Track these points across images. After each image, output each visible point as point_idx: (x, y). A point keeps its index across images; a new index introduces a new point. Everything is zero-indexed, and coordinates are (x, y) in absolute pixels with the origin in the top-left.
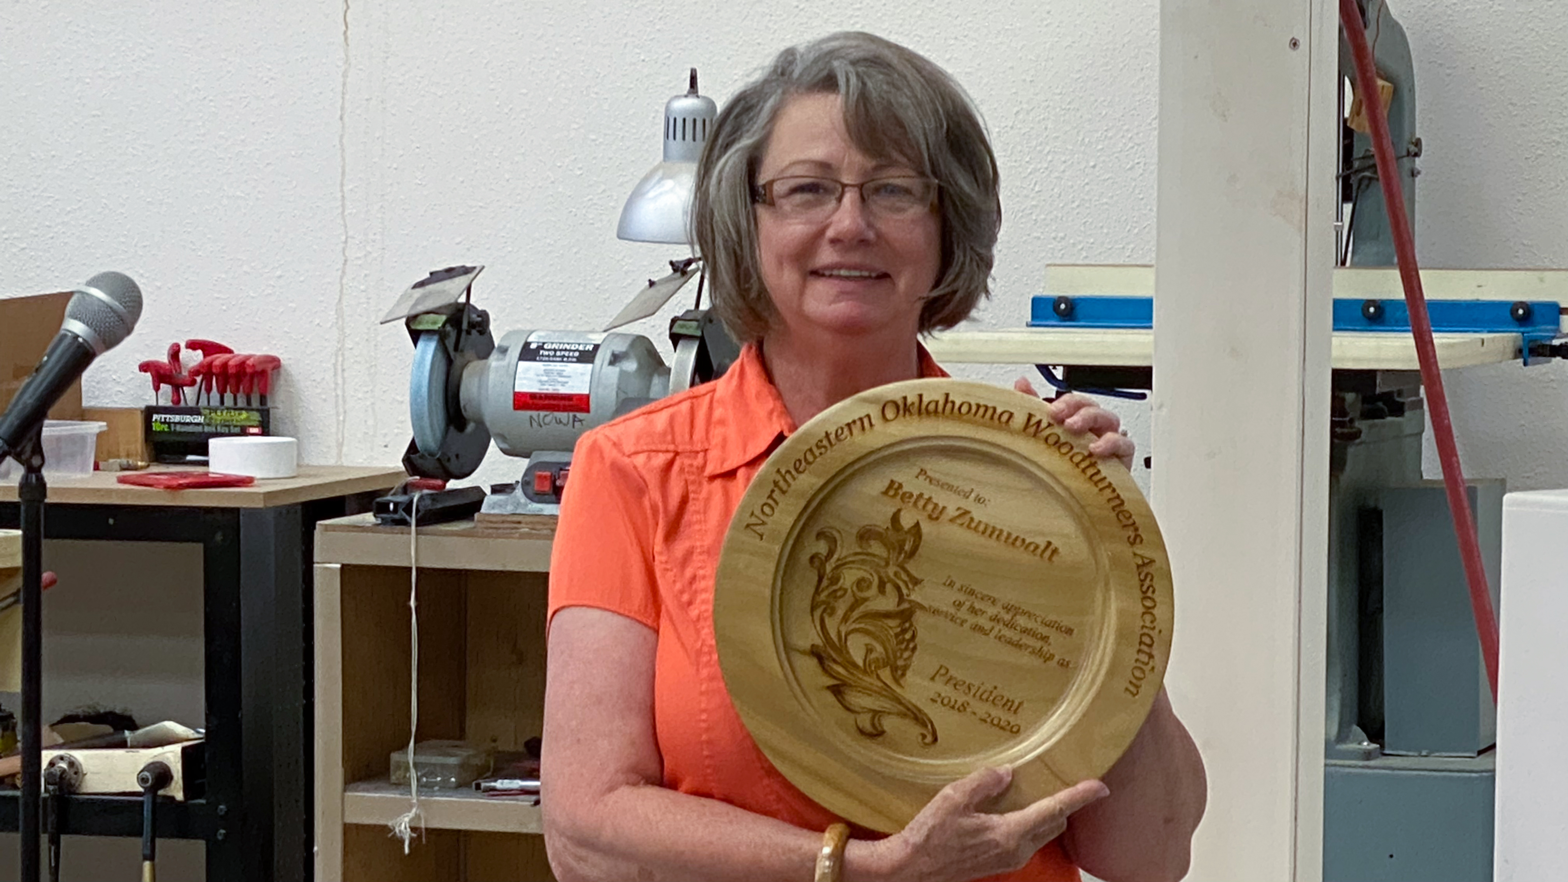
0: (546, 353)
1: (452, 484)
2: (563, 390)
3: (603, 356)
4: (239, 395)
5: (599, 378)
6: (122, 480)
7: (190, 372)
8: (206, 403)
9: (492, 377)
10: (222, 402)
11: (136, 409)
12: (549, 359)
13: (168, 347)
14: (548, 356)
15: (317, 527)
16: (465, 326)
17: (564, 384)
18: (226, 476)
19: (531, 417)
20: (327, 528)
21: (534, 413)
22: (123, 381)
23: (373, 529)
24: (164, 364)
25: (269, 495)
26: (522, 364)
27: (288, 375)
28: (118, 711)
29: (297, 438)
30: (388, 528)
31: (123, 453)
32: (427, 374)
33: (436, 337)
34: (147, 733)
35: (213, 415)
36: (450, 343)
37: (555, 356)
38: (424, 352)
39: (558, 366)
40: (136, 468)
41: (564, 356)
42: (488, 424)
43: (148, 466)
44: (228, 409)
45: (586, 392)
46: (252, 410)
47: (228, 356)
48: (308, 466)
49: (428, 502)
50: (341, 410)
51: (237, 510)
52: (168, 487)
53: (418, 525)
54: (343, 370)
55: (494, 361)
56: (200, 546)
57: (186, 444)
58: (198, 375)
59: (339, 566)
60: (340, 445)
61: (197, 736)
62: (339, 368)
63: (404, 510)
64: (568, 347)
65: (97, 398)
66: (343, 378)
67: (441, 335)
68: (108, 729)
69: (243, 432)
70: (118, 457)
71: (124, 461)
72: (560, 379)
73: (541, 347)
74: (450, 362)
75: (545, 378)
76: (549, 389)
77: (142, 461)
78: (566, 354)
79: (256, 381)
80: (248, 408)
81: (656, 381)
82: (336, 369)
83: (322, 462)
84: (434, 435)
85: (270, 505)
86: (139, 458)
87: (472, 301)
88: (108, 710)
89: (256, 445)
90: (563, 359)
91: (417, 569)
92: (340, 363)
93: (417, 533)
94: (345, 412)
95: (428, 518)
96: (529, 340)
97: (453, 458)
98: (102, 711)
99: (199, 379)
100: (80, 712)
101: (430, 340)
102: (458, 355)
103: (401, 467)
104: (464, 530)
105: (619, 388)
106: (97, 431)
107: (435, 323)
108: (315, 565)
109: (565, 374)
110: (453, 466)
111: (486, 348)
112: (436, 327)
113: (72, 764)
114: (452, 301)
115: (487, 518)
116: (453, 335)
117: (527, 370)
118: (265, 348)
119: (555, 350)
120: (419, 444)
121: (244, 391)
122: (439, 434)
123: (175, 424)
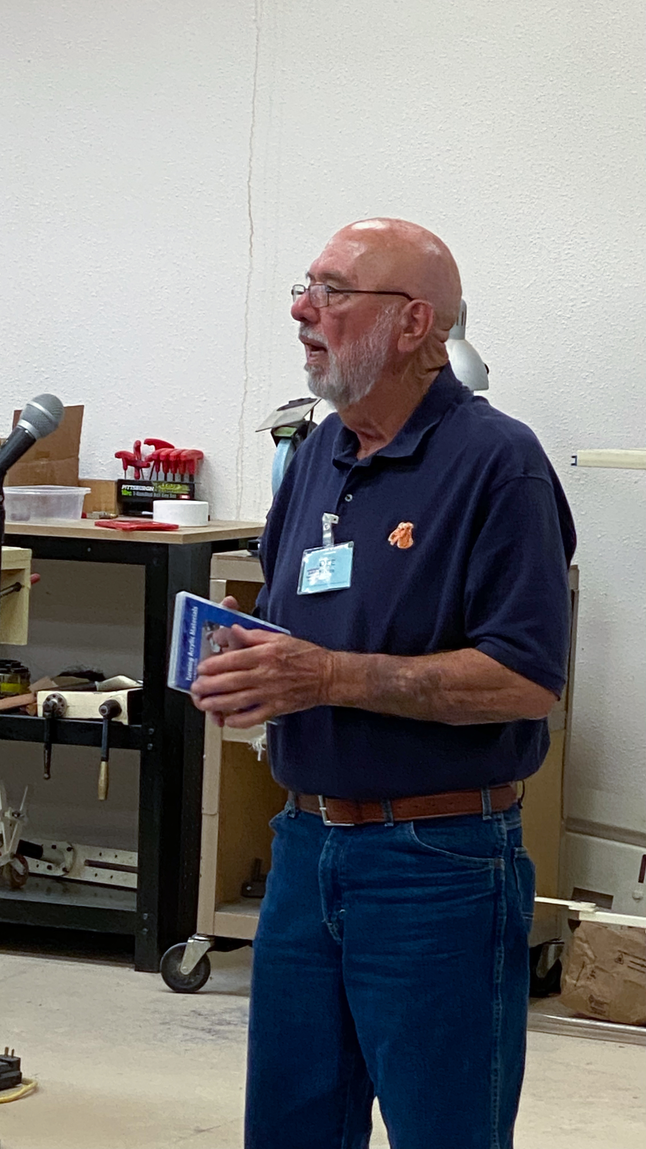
4: (175, 474)
6: (99, 525)
7: (146, 459)
8: (155, 479)
10: (164, 478)
11: (112, 481)
13: (133, 443)
15: (213, 557)
18: (163, 524)
20: (219, 558)
22: (104, 463)
23: (248, 559)
24: (130, 453)
25: (185, 536)
27: (208, 462)
28: (94, 671)
29: (210, 502)
31: (103, 508)
32: (282, 464)
33: (290, 442)
34: (109, 682)
35: (159, 487)
38: (282, 450)
40: (110, 518)
43: (118, 516)
44: (168, 482)
46: (183, 484)
47: (169, 449)
48: (217, 520)
50: (240, 486)
51: (168, 544)
52: (127, 530)
56: (143, 567)
57: (142, 504)
58: (150, 461)
59: (225, 581)
60: (239, 508)
61: (139, 685)
65: (88, 473)
66: (242, 466)
67: (293, 440)
68: (86, 680)
69: (178, 498)
70: (99, 510)
71: (102, 513)
77: (115, 513)
79: (187, 466)
82: (237, 460)
83: (224, 517)
85: (187, 543)
86: (113, 511)
87: (313, 420)
88: (88, 670)
89: (184, 506)
92: (240, 456)
94: (242, 488)
98: (84, 670)
99: (152, 463)
100: (70, 670)
101: (286, 443)
106: (85, 493)
108: (211, 580)
112: (290, 435)
113: (60, 700)
114: (301, 419)
121: (178, 472)
123: (136, 491)
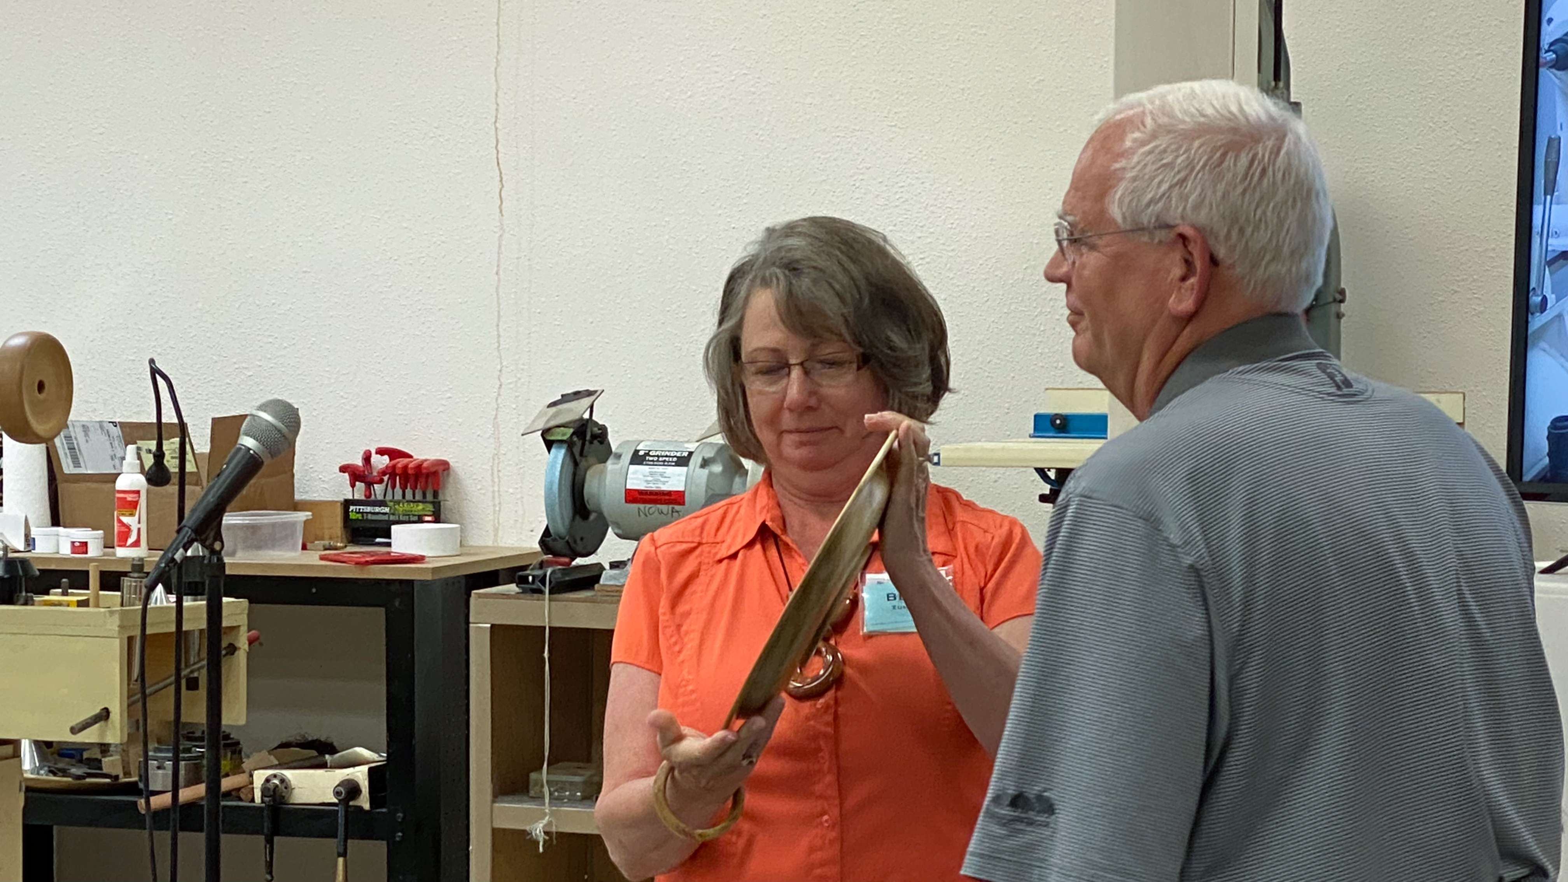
0: (651, 459)
1: (579, 561)
2: (664, 488)
3: (696, 460)
4: (417, 491)
5: (692, 479)
6: (322, 558)
7: (378, 473)
8: (391, 498)
9: (609, 478)
10: (404, 496)
11: (337, 502)
12: (654, 463)
13: (362, 453)
14: (653, 461)
15: (473, 595)
16: (588, 437)
17: (664, 483)
18: (403, 555)
19: (639, 509)
20: (480, 596)
21: (642, 506)
22: (326, 479)
23: (516, 596)
24: (358, 466)
25: (435, 570)
26: (633, 468)
27: (456, 474)
28: (323, 739)
29: (461, 524)
30: (528, 596)
31: (327, 537)
32: (557, 474)
33: (565, 446)
34: (342, 756)
35: (397, 507)
36: (577, 450)
37: (658, 461)
38: (556, 457)
39: (661, 469)
40: (336, 549)
41: (665, 461)
42: (606, 514)
43: (346, 546)
44: (407, 501)
45: (682, 489)
46: (426, 502)
47: (409, 460)
48: (471, 546)
49: (559, 575)
50: (497, 502)
51: (413, 581)
52: (357, 563)
53: (551, 593)
54: (499, 471)
55: (610, 465)
56: (382, 610)
57: (377, 529)
58: (385, 475)
59: (489, 625)
60: (496, 530)
61: (381, 759)
62: (496, 469)
63: (540, 581)
64: (668, 454)
65: (307, 492)
66: (499, 477)
67: (569, 444)
68: (314, 753)
69: (420, 520)
70: (323, 539)
71: (326, 542)
72: (663, 479)
73: (647, 454)
74: (576, 464)
75: (650, 478)
76: (653, 487)
77: (342, 542)
78: (667, 459)
79: (430, 480)
80: (424, 501)
81: (737, 480)
82: (492, 469)
83: (481, 543)
84: (563, 523)
85: (436, 577)
86: (339, 539)
87: (594, 418)
88: (315, 738)
89: (428, 530)
90: (665, 464)
91: (550, 628)
92: (496, 465)
93: (550, 600)
94: (500, 504)
95: (559, 588)
96: (638, 448)
97: (579, 541)
98: (310, 739)
99: (386, 478)
100: (291, 739)
101: (560, 448)
102: (583, 459)
103: (537, 547)
104: (587, 597)
105: (707, 486)
106: (305, 519)
107: (564, 435)
108: (471, 625)
109: (665, 475)
110: (579, 548)
111: (605, 453)
112: (565, 438)
113: (283, 781)
114: (577, 417)
115: (605, 588)
116: (579, 444)
117: (635, 473)
118: (438, 454)
119: (658, 456)
120: (552, 531)
121: (421, 488)
122: (567, 522)
123: (367, 513)
